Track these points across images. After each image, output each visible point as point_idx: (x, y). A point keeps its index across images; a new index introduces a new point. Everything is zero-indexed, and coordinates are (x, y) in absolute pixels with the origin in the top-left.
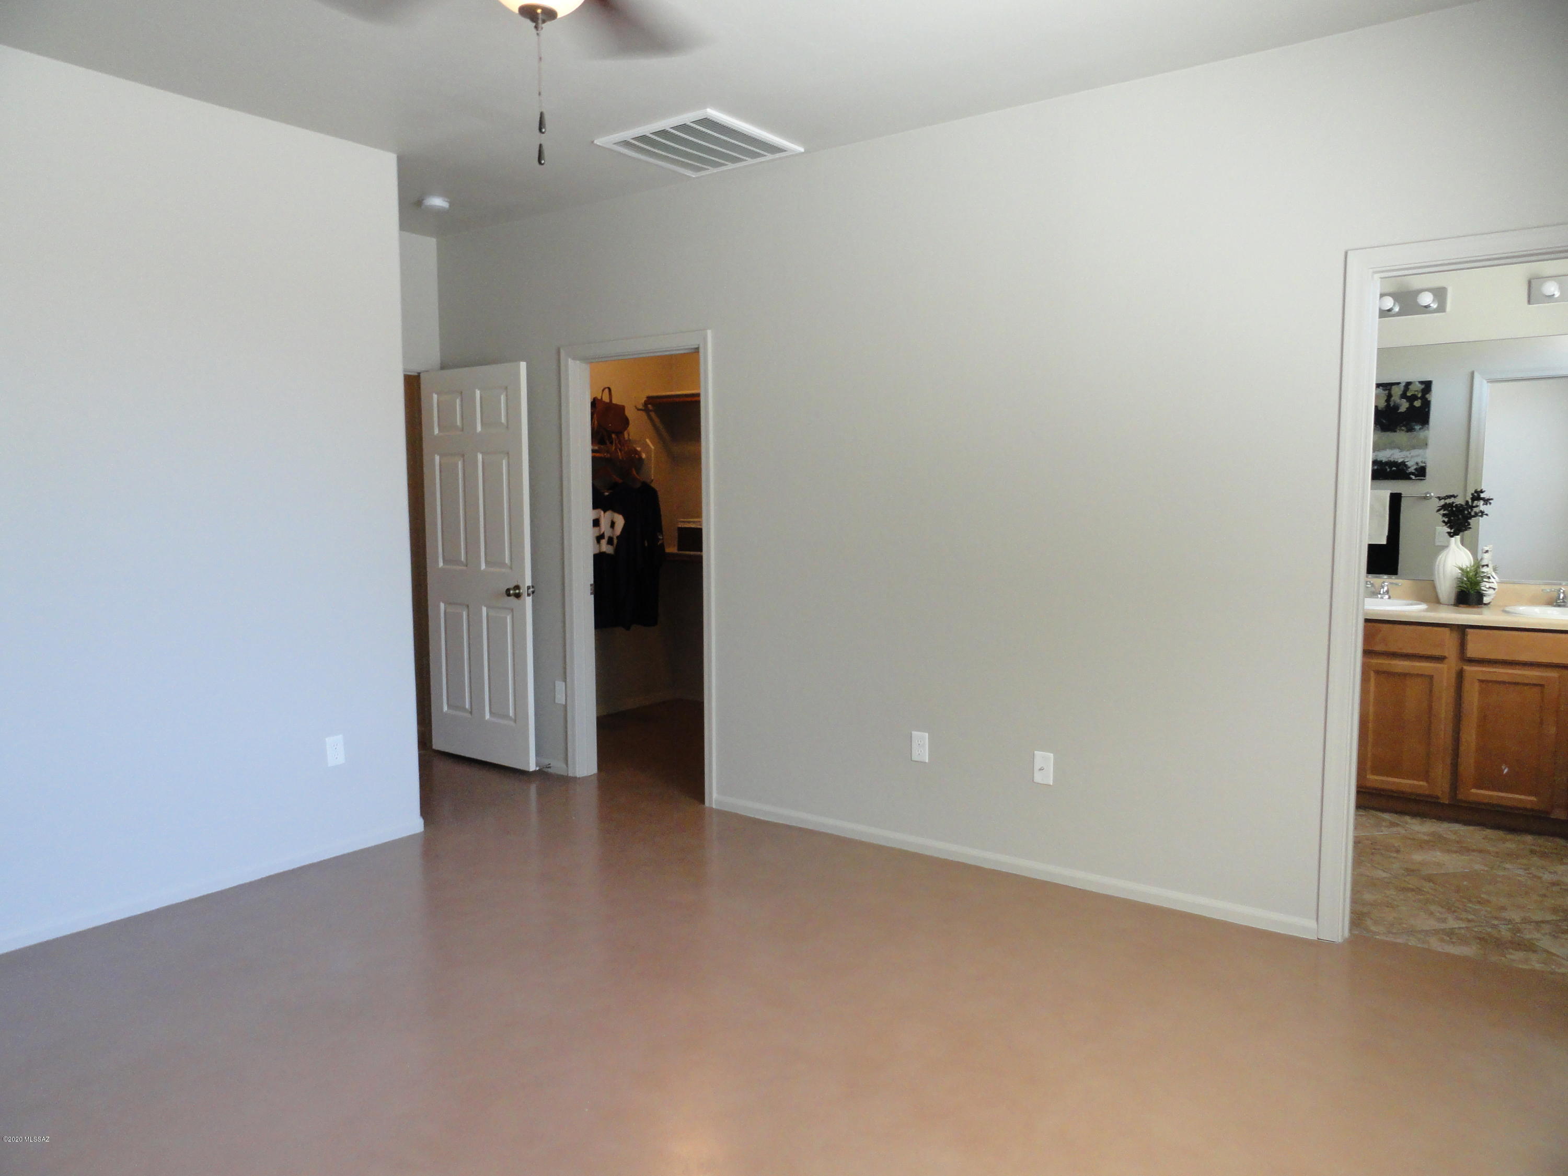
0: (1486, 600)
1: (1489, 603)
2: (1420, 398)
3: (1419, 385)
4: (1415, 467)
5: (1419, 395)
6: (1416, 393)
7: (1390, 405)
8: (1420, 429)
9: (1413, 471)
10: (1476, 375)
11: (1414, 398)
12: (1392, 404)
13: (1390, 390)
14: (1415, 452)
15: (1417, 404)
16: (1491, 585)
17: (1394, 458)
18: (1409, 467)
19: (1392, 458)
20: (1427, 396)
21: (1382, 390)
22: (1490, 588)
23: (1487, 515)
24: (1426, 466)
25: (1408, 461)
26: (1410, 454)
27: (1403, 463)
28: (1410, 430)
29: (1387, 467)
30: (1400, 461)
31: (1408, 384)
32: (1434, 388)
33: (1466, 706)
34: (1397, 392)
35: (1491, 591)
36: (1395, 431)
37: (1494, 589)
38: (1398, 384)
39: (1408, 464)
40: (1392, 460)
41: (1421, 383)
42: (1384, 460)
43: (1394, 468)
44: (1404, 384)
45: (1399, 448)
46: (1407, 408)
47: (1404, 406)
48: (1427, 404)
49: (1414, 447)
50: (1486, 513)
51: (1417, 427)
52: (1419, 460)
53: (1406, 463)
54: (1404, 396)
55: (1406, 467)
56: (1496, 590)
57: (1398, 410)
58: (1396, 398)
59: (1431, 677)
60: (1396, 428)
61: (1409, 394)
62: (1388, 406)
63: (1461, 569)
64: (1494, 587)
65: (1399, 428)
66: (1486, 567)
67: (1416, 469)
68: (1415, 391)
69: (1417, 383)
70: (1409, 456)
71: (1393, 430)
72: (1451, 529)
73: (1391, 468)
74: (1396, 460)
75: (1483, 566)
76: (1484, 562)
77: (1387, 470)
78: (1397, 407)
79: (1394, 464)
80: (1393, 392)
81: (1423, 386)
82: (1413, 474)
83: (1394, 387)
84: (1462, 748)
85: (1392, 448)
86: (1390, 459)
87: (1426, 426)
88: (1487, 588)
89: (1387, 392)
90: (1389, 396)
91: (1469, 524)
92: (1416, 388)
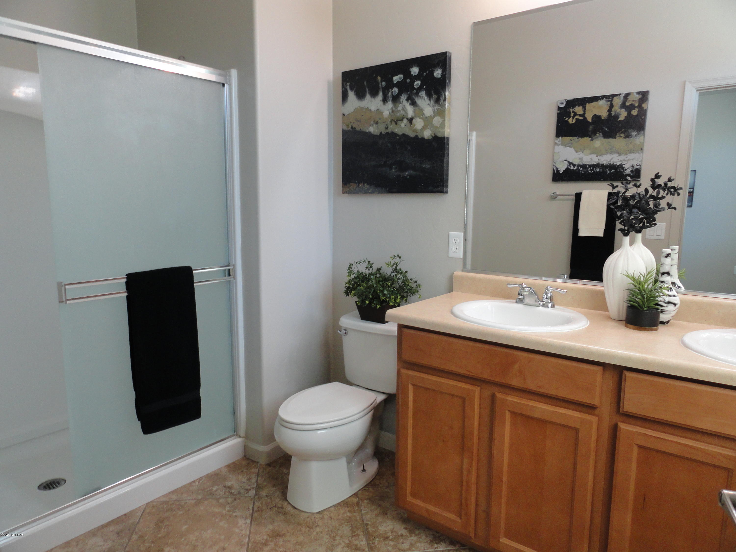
0: (663, 317)
1: (668, 322)
2: (637, 107)
3: (637, 96)
4: (631, 169)
5: (636, 105)
6: (633, 103)
7: (612, 114)
8: (636, 135)
9: (629, 173)
10: (687, 83)
11: (632, 107)
12: (613, 114)
13: (612, 101)
14: (631, 156)
15: (634, 112)
16: (672, 299)
17: (613, 162)
18: (626, 170)
19: (612, 161)
20: (644, 105)
21: (605, 102)
22: (669, 303)
23: (675, 208)
24: (640, 168)
25: (624, 164)
26: (627, 157)
27: (621, 166)
28: (628, 136)
29: (607, 170)
30: (618, 164)
31: (628, 95)
32: (651, 98)
33: (618, 479)
34: (617, 102)
35: (670, 307)
36: (615, 138)
37: (675, 304)
38: (620, 95)
39: (626, 167)
40: (612, 163)
41: (639, 93)
42: (605, 163)
43: (613, 171)
44: (623, 95)
45: (618, 153)
46: (625, 117)
47: (623, 115)
48: (643, 113)
49: (630, 152)
50: (673, 206)
51: (634, 134)
52: (634, 163)
53: (623, 166)
54: (623, 105)
55: (623, 170)
56: (677, 306)
57: (618, 118)
58: (617, 109)
59: (577, 431)
60: (616, 135)
61: (628, 104)
62: (610, 115)
63: (633, 279)
64: (675, 302)
65: (618, 135)
66: (666, 275)
67: (632, 171)
68: (633, 101)
69: (635, 94)
70: (626, 159)
71: (614, 137)
72: (625, 226)
73: (610, 170)
74: (615, 164)
75: (663, 274)
76: (665, 269)
77: (607, 172)
78: (617, 117)
79: (611, 166)
80: (614, 103)
81: (640, 96)
82: (629, 175)
83: (615, 98)
84: (613, 533)
85: (612, 153)
86: (610, 163)
87: (642, 132)
88: (665, 303)
89: (609, 103)
90: (611, 106)
91: (654, 220)
92: (634, 99)
